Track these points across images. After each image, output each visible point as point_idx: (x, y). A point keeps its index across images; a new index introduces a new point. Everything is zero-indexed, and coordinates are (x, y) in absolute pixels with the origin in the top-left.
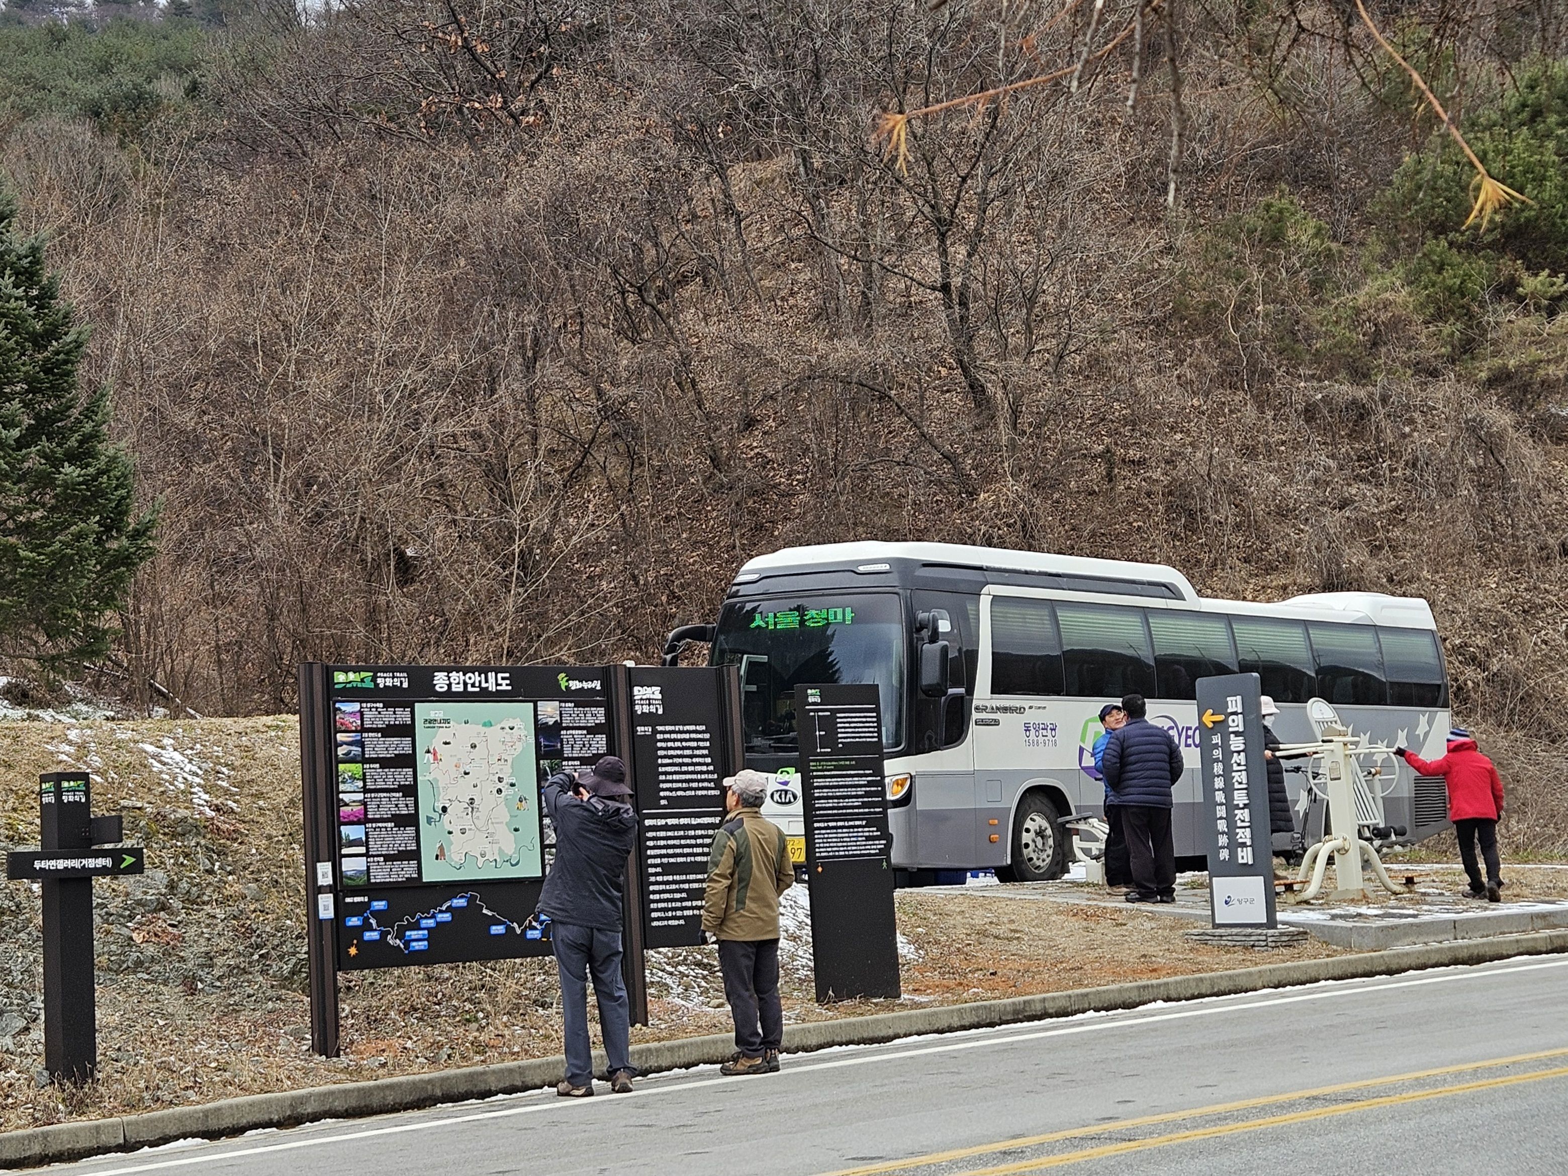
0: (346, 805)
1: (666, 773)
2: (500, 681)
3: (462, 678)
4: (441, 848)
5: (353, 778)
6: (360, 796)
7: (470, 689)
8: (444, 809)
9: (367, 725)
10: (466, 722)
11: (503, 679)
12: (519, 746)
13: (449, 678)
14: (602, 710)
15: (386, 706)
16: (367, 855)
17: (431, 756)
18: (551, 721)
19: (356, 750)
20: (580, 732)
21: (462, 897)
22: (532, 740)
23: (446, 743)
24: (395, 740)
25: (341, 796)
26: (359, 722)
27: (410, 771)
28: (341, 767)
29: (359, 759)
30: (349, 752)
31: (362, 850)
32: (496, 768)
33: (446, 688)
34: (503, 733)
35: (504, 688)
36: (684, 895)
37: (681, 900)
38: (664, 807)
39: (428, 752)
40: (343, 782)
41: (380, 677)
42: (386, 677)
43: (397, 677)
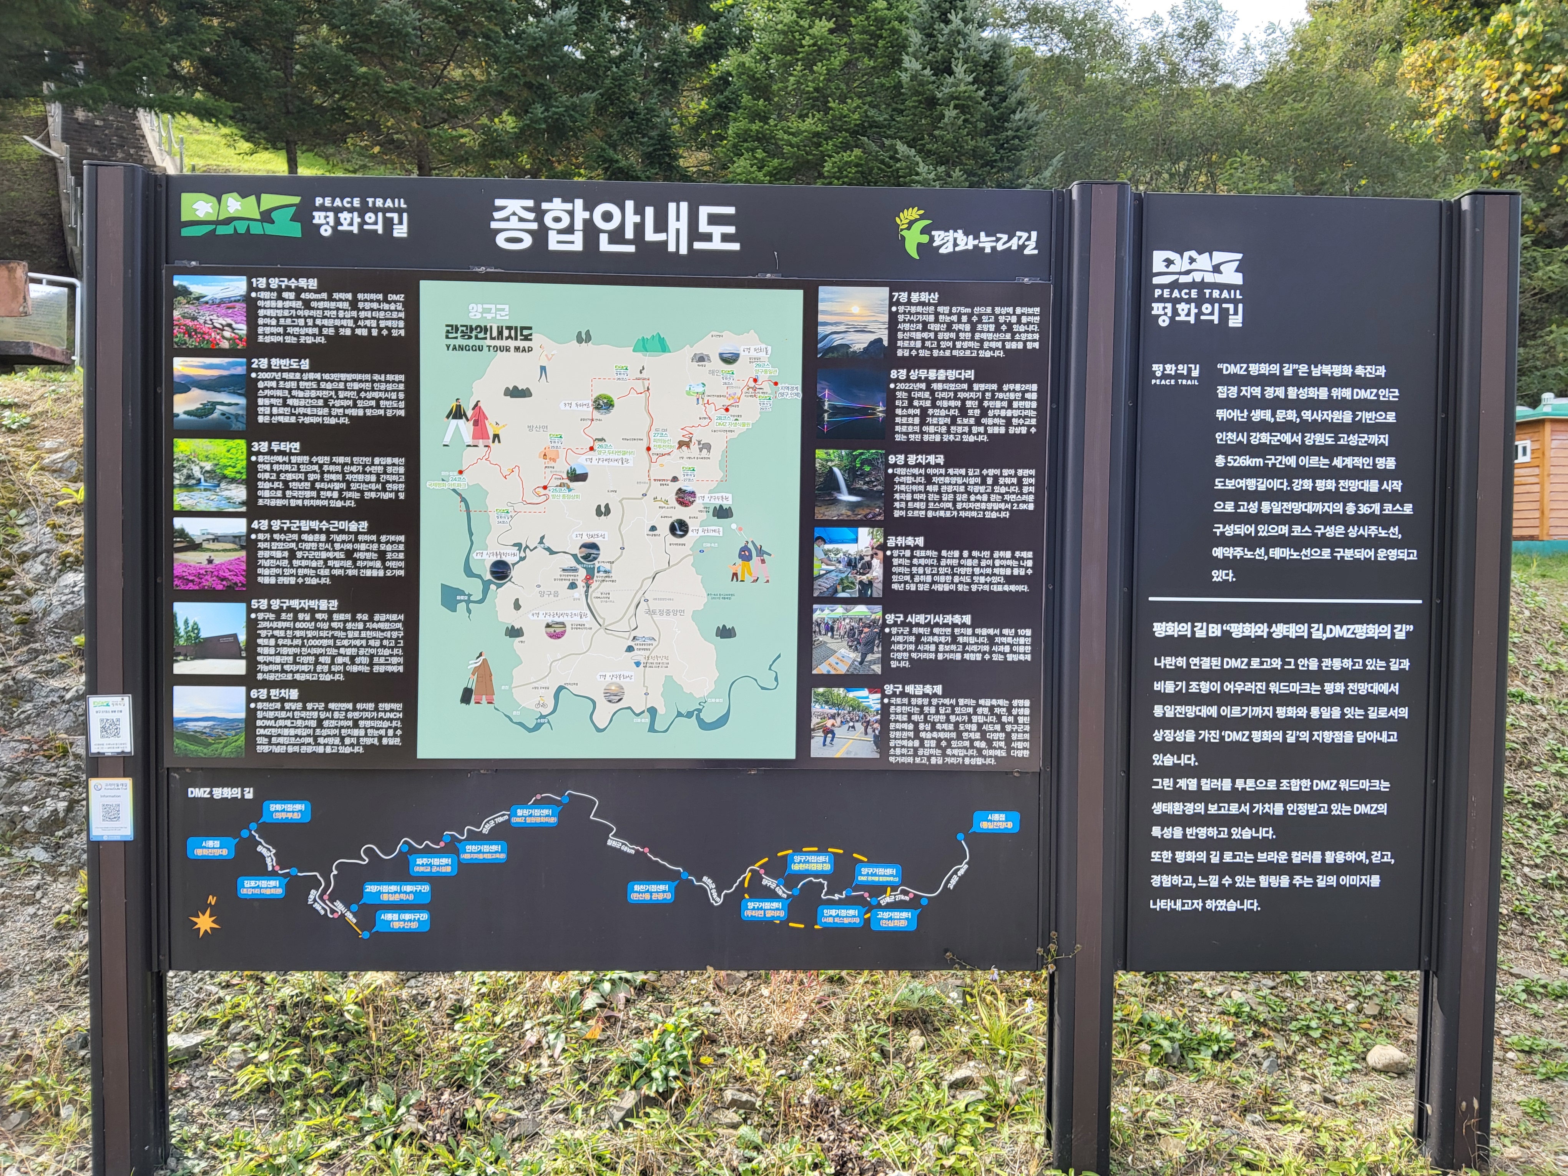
0: (194, 546)
1: (1239, 495)
2: (704, 227)
3: (581, 215)
4: (484, 672)
5: (217, 477)
6: (239, 526)
7: (605, 245)
8: (501, 571)
9: (268, 335)
10: (584, 338)
11: (714, 220)
12: (750, 410)
13: (540, 216)
14: (1032, 314)
15: (328, 287)
16: (249, 680)
17: (465, 428)
18: (859, 343)
20: (952, 374)
21: (544, 802)
22: (793, 393)
23: (516, 393)
24: (355, 380)
25: (179, 523)
26: (242, 328)
27: (396, 465)
28: (183, 447)
29: (240, 426)
30: (208, 409)
31: (238, 667)
32: (673, 464)
33: (528, 241)
34: (699, 373)
35: (717, 244)
36: (1266, 833)
37: (1254, 846)
38: (1223, 588)
39: (458, 413)
40: (185, 486)
41: (323, 208)
42: (342, 209)
43: (375, 210)
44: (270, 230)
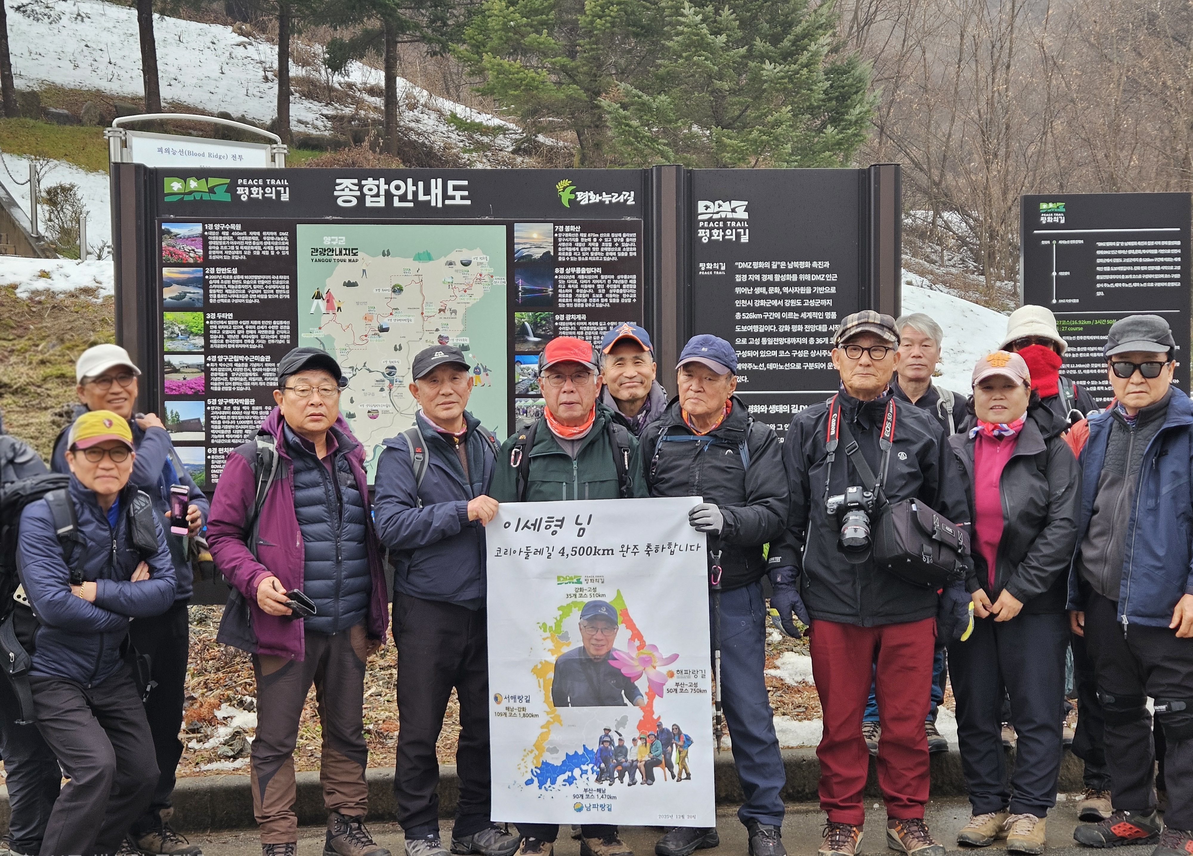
0: (176, 371)
1: (749, 335)
2: (450, 192)
3: (383, 187)
5: (188, 333)
6: (200, 359)
7: (396, 203)
9: (214, 255)
10: (386, 254)
11: (455, 188)
12: (478, 291)
13: (361, 187)
14: (632, 237)
15: (247, 228)
16: (207, 444)
17: (322, 304)
18: (537, 254)
19: (195, 292)
20: (589, 270)
22: (501, 282)
23: (349, 284)
24: (261, 279)
25: (167, 358)
26: (200, 252)
27: (285, 325)
28: (169, 316)
29: (200, 305)
30: (183, 295)
31: (200, 436)
32: (437, 321)
33: (355, 202)
34: (450, 271)
35: (458, 201)
39: (318, 296)
40: (171, 338)
41: (242, 185)
42: (253, 186)
43: (271, 186)
44: (214, 197)
